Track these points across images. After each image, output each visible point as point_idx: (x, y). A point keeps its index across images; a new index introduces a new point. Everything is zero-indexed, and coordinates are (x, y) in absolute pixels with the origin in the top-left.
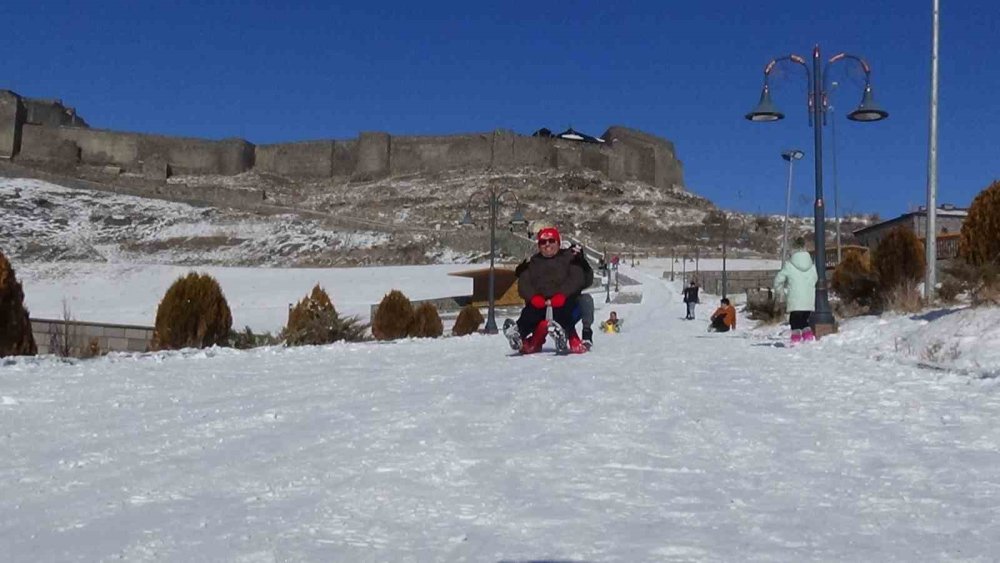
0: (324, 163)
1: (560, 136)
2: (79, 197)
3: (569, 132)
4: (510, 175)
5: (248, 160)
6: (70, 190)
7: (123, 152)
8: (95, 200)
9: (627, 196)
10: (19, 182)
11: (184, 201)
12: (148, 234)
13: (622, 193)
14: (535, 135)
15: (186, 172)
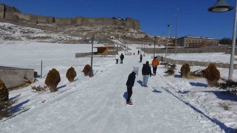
0: (69, 22)
1: (117, 19)
2: (18, 27)
3: (119, 18)
4: (107, 26)
5: (54, 21)
6: (16, 26)
7: (27, 18)
8: (21, 28)
9: (130, 31)
10: (5, 24)
11: (40, 29)
12: (32, 35)
13: (128, 30)
14: (112, 18)
15: (41, 23)
